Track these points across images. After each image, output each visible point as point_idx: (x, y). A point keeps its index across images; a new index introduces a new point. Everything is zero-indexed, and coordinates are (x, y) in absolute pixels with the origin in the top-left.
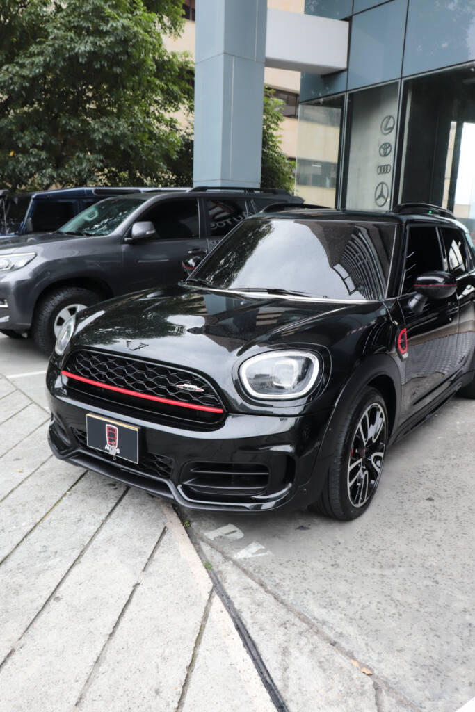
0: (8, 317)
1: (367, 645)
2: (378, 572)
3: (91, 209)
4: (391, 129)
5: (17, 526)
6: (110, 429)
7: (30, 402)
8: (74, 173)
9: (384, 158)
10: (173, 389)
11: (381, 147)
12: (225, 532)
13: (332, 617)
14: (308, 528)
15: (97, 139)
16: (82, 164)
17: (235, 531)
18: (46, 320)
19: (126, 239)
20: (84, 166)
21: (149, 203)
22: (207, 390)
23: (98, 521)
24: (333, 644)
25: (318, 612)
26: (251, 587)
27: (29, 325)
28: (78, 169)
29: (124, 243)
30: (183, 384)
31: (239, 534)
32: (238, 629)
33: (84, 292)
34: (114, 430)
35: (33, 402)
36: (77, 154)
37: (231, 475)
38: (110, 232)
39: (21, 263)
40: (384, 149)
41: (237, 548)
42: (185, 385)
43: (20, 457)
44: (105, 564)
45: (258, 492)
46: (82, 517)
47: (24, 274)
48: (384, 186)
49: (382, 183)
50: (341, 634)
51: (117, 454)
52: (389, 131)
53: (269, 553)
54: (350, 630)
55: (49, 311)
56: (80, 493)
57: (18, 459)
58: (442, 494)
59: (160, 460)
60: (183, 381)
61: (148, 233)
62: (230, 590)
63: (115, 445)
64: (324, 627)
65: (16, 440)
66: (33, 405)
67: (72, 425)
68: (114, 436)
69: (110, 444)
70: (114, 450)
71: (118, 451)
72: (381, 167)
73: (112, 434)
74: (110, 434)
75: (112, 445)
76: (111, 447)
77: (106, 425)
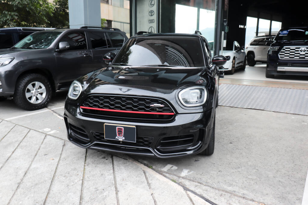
0: (2, 89)
1: (255, 195)
2: (236, 170)
3: (29, 37)
4: (154, 5)
5: (73, 182)
6: (119, 129)
7: (29, 130)
8: (3, 21)
9: (150, 17)
10: (149, 107)
11: (150, 12)
12: (170, 167)
13: (236, 189)
14: (198, 161)
15: (15, 5)
16: (6, 17)
17: (172, 167)
18: (22, 90)
19: (56, 50)
20: (8, 18)
21: (63, 34)
22: (166, 106)
23: (111, 173)
24: (244, 198)
25: (230, 189)
26: (198, 185)
27: (13, 93)
28: (5, 19)
29: (55, 51)
30: (153, 104)
31: (175, 168)
32: (207, 201)
33: (39, 76)
34: (121, 129)
35: (30, 129)
36: (4, 12)
37: (178, 141)
38: (48, 47)
39: (7, 62)
40: (151, 13)
41: (179, 173)
42: (155, 105)
43: (47, 154)
44: (131, 189)
45: (189, 146)
46: (102, 173)
47: (9, 67)
48: (152, 28)
49: (151, 27)
50: (243, 194)
51: (123, 140)
52: (152, 6)
53: (192, 172)
54: (245, 192)
55: (23, 85)
56: (91, 163)
57: (46, 155)
58: (233, 141)
59: (146, 139)
60: (153, 103)
61: (66, 47)
62: (190, 188)
63: (122, 136)
64: (236, 193)
65: (38, 147)
66: (31, 130)
67: (92, 131)
68: (121, 132)
69: (119, 136)
70: (121, 138)
71: (124, 138)
72: (150, 20)
73: (120, 131)
74: (119, 131)
75: (120, 136)
76: (120, 137)
77: (117, 127)
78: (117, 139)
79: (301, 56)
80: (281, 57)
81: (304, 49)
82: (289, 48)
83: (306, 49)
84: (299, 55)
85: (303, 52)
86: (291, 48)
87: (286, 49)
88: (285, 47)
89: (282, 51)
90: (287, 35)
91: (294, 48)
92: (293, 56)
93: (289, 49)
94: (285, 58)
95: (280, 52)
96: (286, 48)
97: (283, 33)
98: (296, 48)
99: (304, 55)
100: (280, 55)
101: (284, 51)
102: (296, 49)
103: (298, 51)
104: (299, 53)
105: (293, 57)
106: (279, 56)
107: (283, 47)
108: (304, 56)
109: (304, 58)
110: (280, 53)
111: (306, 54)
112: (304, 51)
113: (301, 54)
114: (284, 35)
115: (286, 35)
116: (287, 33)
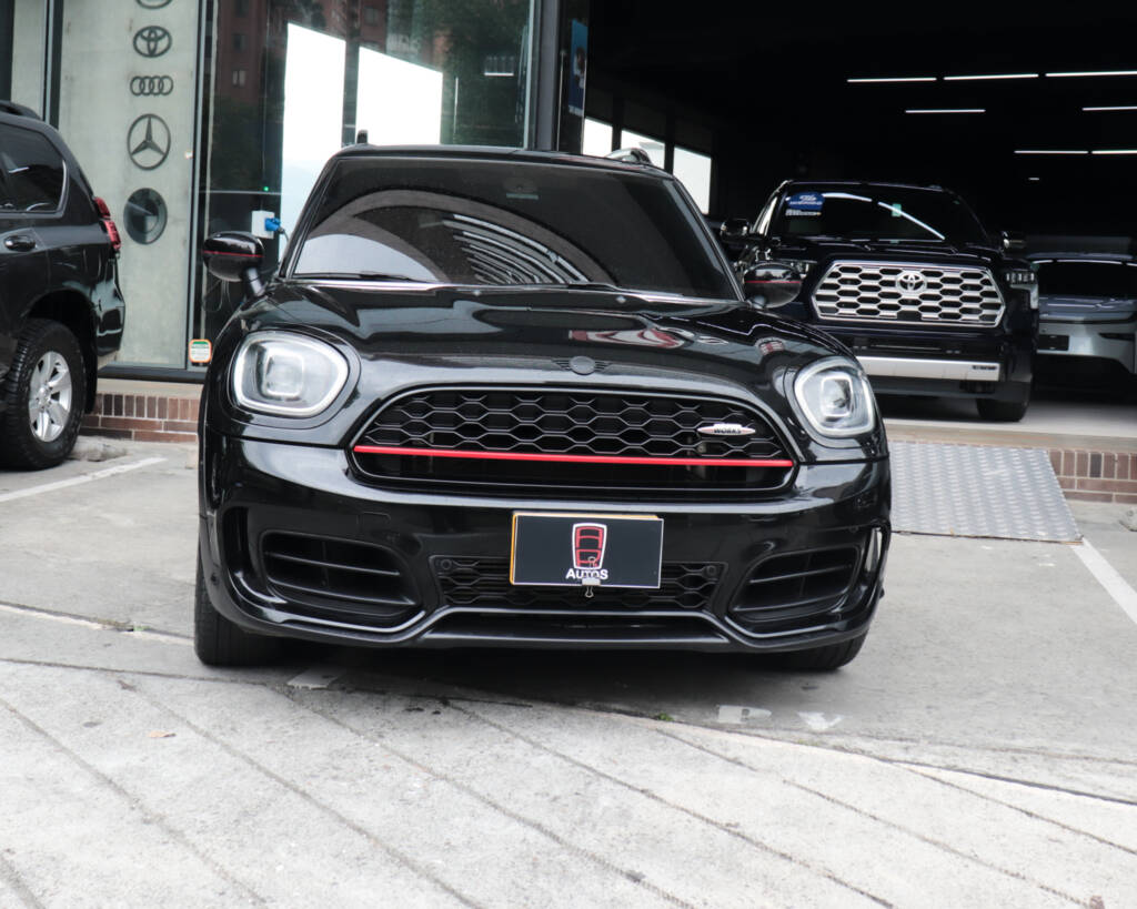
6: (583, 532)
9: (143, 59)
11: (139, 34)
12: (739, 712)
17: (747, 711)
22: (766, 430)
30: (712, 425)
31: (760, 711)
34: (596, 532)
40: (148, 40)
41: (796, 723)
42: (717, 427)
48: (155, 123)
49: (150, 116)
51: (602, 582)
53: (840, 716)
59: (693, 572)
63: (598, 563)
67: (437, 555)
68: (595, 544)
69: (582, 565)
70: (592, 576)
71: (605, 574)
72: (142, 80)
73: (589, 542)
74: (583, 544)
75: (587, 565)
76: (587, 570)
77: (575, 526)
78: (571, 580)
79: (904, 308)
80: (822, 309)
81: (917, 278)
82: (856, 270)
83: (922, 278)
84: (894, 302)
85: (910, 289)
86: (865, 271)
87: (845, 276)
88: (836, 263)
89: (827, 281)
90: (819, 214)
91: (877, 272)
92: (874, 307)
93: (855, 276)
94: (842, 315)
95: (820, 284)
96: (845, 270)
97: (800, 203)
98: (885, 272)
99: (915, 303)
100: (820, 298)
101: (834, 281)
102: (886, 278)
103: (892, 284)
104: (896, 296)
105: (875, 312)
106: (817, 304)
107: (829, 264)
108: (914, 309)
109: (916, 316)
110: (820, 292)
111: (925, 297)
112: (918, 286)
113: (903, 297)
114: (806, 214)
115: (815, 214)
116: (820, 203)
